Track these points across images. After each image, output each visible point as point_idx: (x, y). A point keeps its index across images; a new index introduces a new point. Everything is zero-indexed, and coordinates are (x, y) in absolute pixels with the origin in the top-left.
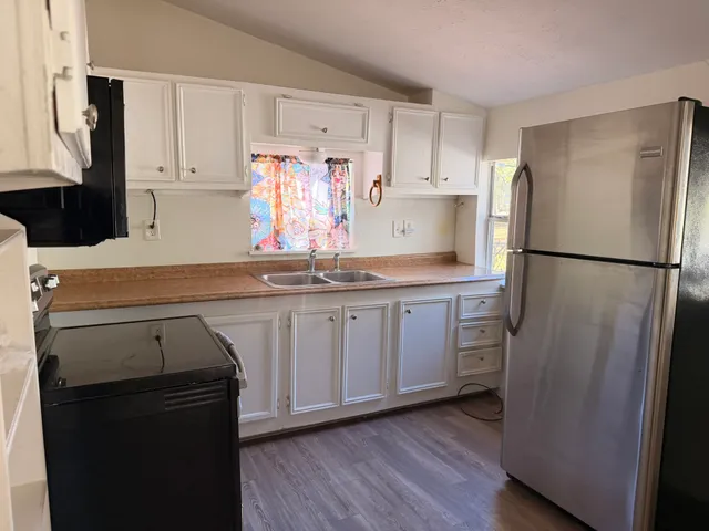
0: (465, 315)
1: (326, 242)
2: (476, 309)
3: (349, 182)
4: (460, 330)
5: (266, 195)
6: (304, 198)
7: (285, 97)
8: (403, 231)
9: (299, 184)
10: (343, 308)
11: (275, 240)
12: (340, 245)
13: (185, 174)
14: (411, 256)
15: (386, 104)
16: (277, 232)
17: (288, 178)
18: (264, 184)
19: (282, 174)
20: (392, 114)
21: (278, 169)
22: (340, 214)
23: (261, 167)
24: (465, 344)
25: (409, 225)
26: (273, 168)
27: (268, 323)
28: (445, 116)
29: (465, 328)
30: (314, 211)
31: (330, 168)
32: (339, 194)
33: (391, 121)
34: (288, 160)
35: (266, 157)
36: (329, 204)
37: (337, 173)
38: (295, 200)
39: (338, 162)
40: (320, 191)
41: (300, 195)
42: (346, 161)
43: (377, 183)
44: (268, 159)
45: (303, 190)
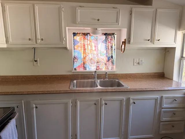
0: (165, 106)
1: (104, 67)
2: (171, 103)
3: (114, 43)
4: (162, 112)
5: (79, 49)
6: (95, 50)
7: (81, 7)
8: (139, 63)
9: (93, 44)
10: (101, 99)
11: (83, 66)
12: (110, 68)
13: (39, 41)
14: (142, 74)
15: (128, 7)
16: (84, 63)
17: (89, 42)
18: (79, 44)
19: (86, 40)
20: (131, 11)
21: (84, 38)
22: (110, 56)
23: (77, 38)
24: (164, 119)
25: (141, 61)
26: (82, 38)
27: (66, 104)
28: (159, 11)
29: (164, 112)
30: (99, 55)
31: (106, 37)
32: (110, 48)
33: (131, 14)
34: (88, 35)
35: (80, 34)
36: (105, 52)
37: (109, 39)
38: (91, 50)
39: (110, 34)
40: (102, 47)
41: (94, 49)
42: (113, 34)
43: (124, 43)
44: (80, 35)
45: (95, 47)
